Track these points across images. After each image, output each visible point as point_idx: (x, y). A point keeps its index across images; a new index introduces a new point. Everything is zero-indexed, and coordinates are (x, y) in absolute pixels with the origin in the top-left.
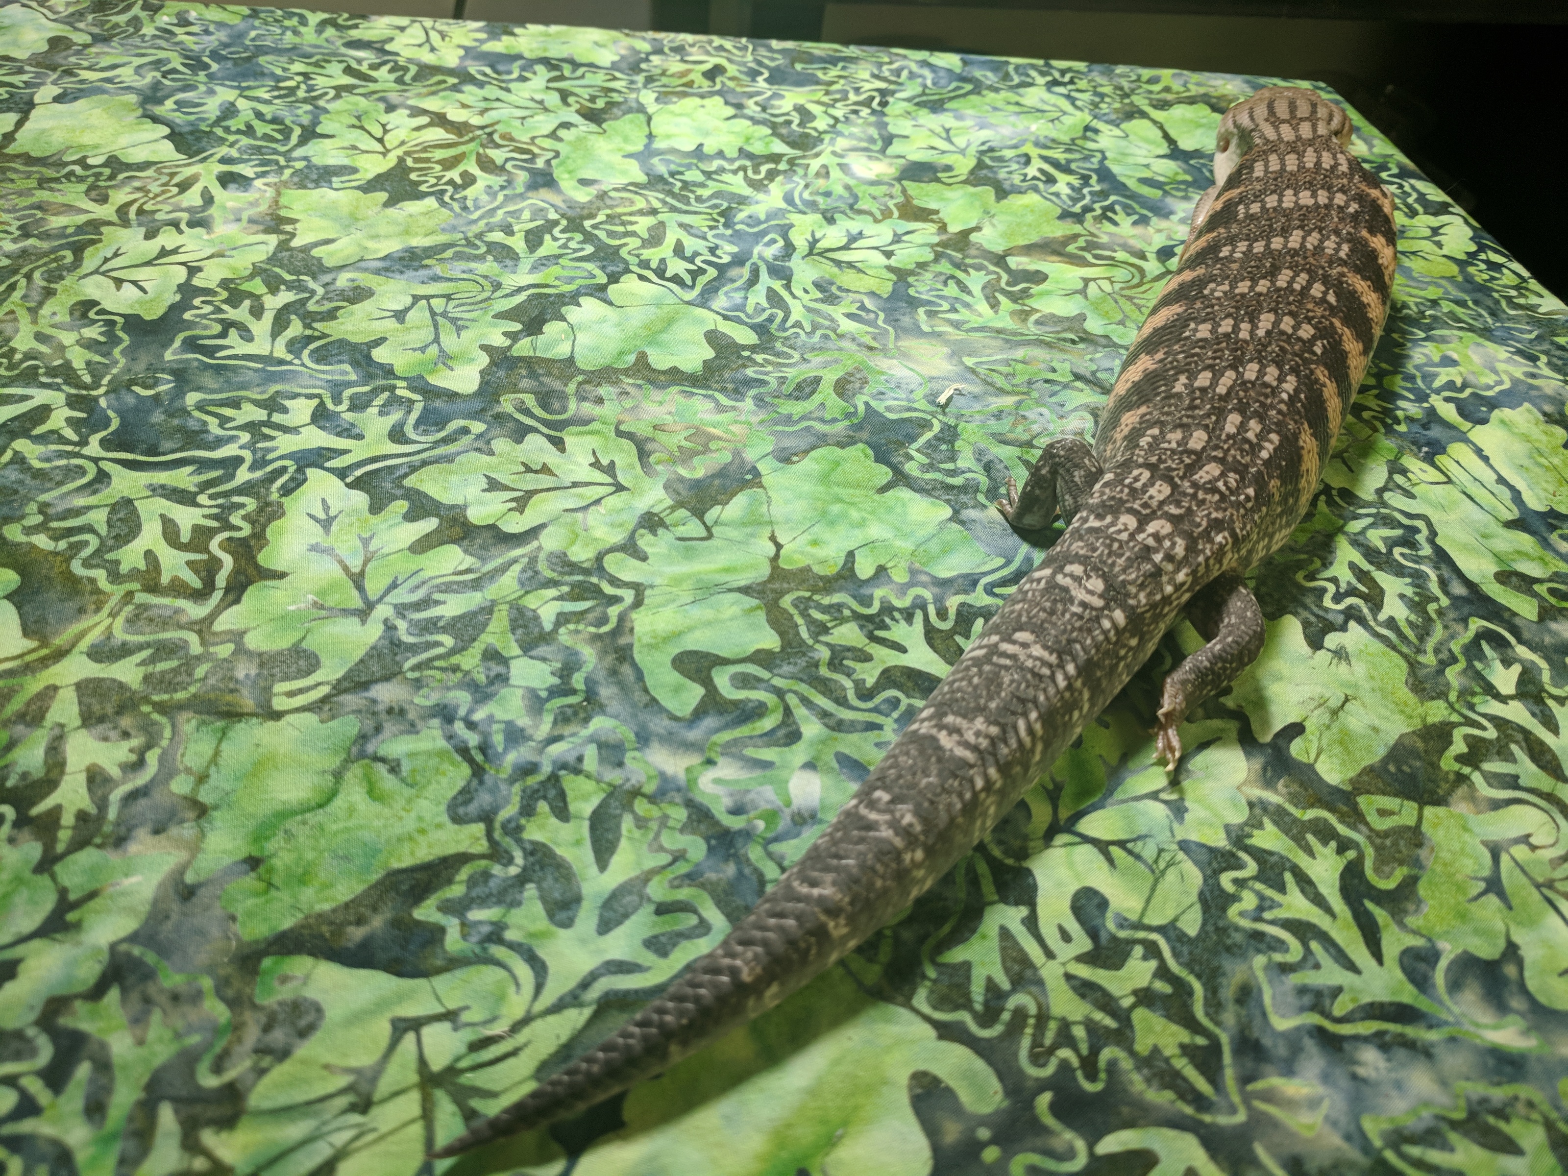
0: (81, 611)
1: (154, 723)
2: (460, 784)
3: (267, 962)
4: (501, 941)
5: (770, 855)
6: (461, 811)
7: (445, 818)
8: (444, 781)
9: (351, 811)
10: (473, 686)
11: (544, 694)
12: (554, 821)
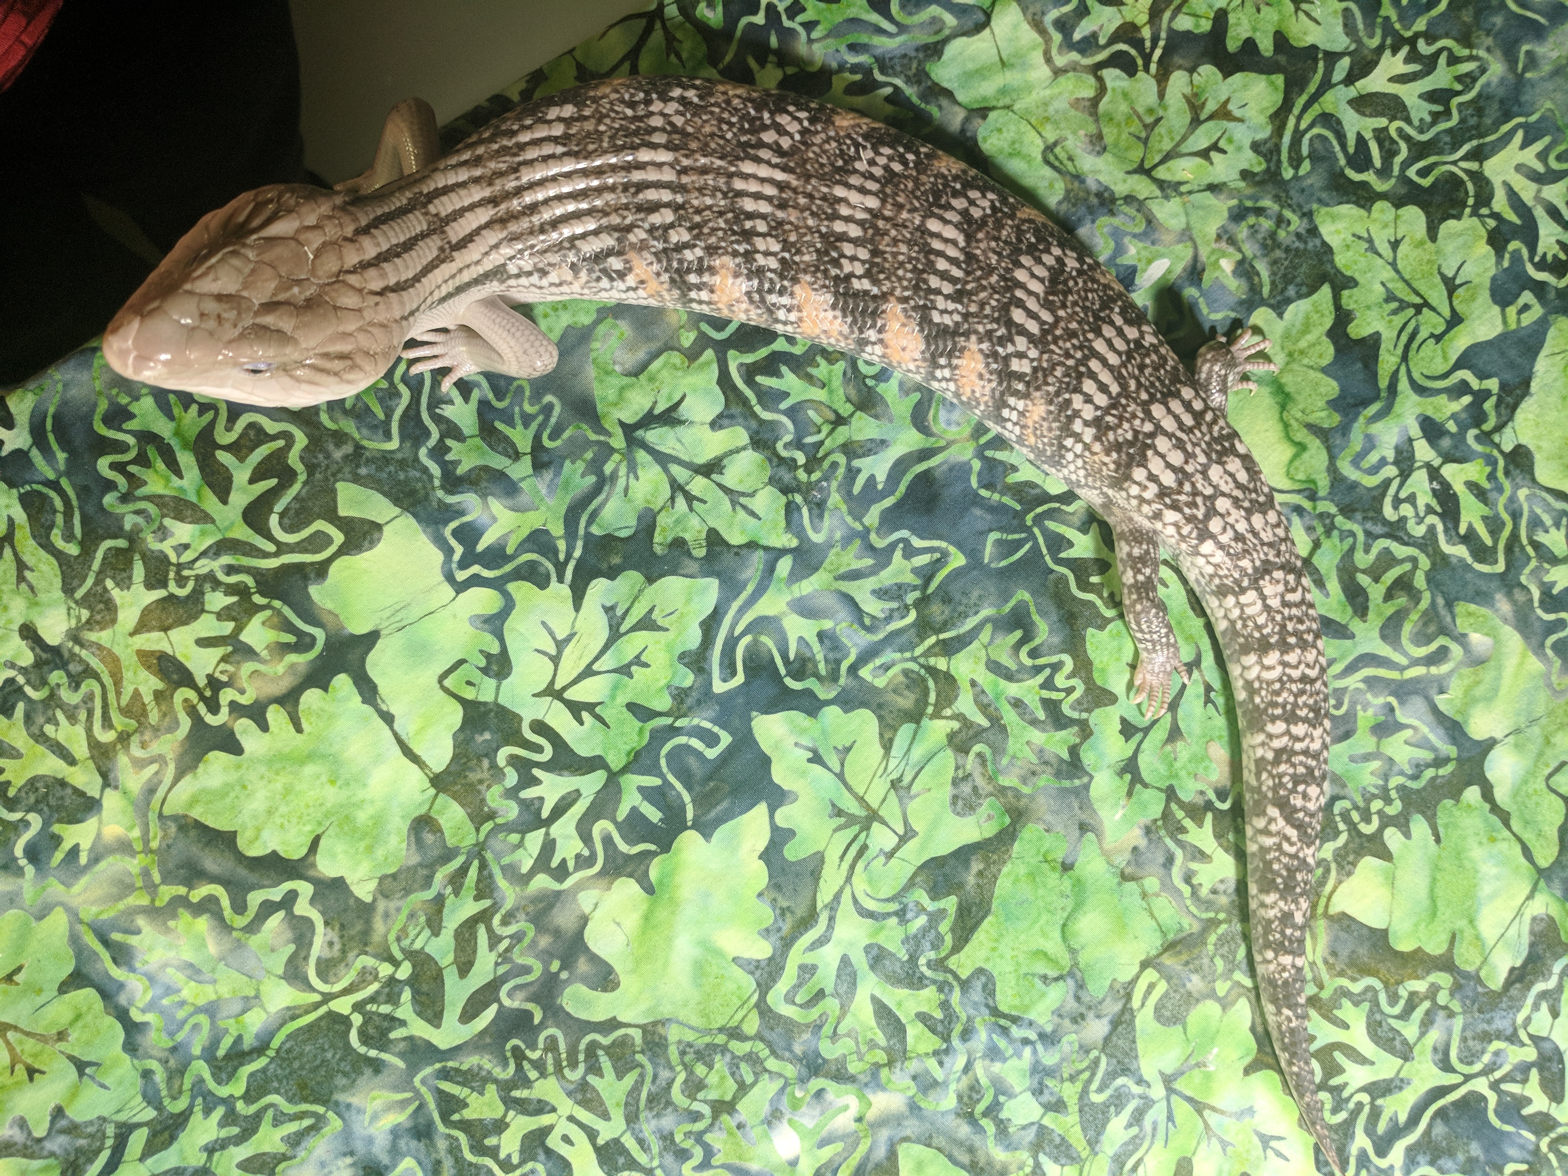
0: (1334, 954)
1: (1207, 910)
2: (998, 996)
3: (1007, 820)
4: (896, 913)
5: (780, 1075)
6: (983, 979)
7: (988, 966)
8: (1010, 992)
9: (1044, 935)
10: (1050, 1072)
11: (1002, 1099)
12: (924, 1009)
